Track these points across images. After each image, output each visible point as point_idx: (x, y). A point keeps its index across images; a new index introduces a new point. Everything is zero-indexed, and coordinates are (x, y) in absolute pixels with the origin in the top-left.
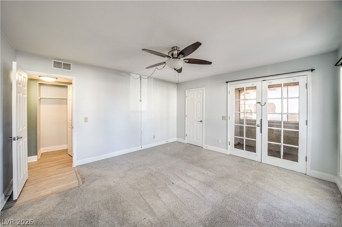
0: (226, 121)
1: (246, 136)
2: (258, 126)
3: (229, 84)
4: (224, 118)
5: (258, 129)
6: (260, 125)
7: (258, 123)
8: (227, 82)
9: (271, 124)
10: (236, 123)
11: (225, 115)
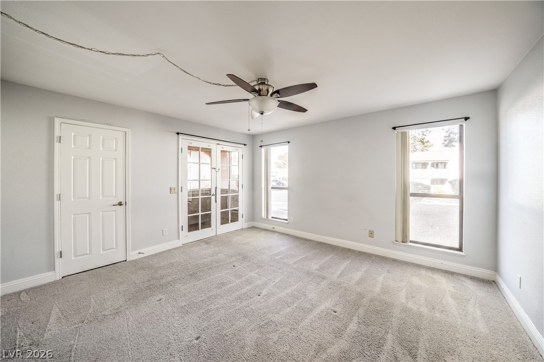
0: (176, 194)
1: (201, 210)
2: (213, 195)
3: (181, 136)
4: (173, 191)
5: (213, 198)
6: (215, 194)
7: (213, 192)
8: (178, 134)
9: (223, 191)
10: (189, 195)
11: (174, 185)
